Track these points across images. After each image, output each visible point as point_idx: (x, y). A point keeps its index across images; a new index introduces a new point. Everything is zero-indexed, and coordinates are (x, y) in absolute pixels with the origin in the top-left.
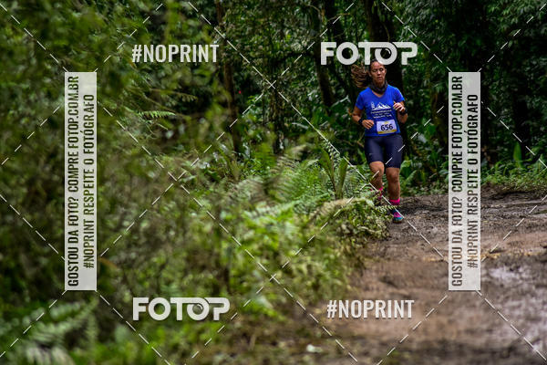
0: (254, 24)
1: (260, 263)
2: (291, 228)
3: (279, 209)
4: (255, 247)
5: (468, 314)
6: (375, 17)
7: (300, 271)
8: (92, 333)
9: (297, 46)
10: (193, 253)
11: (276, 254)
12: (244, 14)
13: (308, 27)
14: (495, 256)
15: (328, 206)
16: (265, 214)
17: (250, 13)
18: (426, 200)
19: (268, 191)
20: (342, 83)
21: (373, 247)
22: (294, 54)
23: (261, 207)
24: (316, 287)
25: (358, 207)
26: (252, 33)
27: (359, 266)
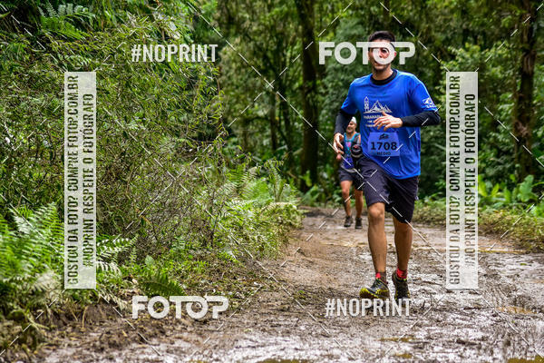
0: (238, 98)
1: (232, 231)
2: (251, 214)
3: (244, 203)
4: (229, 222)
5: (346, 276)
6: (307, 103)
7: (253, 239)
8: (133, 257)
9: (261, 113)
10: (194, 220)
11: (241, 228)
12: (233, 91)
13: (269, 103)
14: (362, 246)
15: (273, 205)
16: (237, 204)
17: (236, 91)
18: (324, 211)
19: (238, 191)
20: (284, 138)
21: (294, 232)
22: (258, 118)
23: (235, 200)
24: (261, 249)
25: (287, 209)
26: (237, 102)
27: (286, 242)
